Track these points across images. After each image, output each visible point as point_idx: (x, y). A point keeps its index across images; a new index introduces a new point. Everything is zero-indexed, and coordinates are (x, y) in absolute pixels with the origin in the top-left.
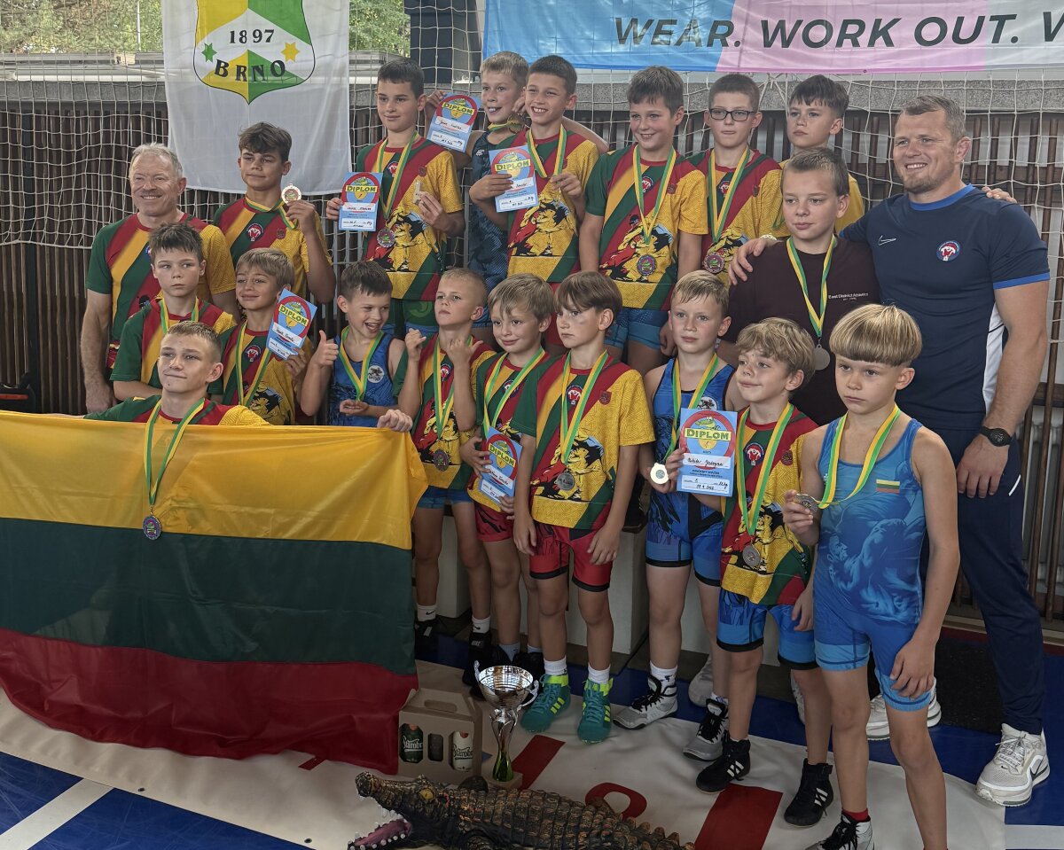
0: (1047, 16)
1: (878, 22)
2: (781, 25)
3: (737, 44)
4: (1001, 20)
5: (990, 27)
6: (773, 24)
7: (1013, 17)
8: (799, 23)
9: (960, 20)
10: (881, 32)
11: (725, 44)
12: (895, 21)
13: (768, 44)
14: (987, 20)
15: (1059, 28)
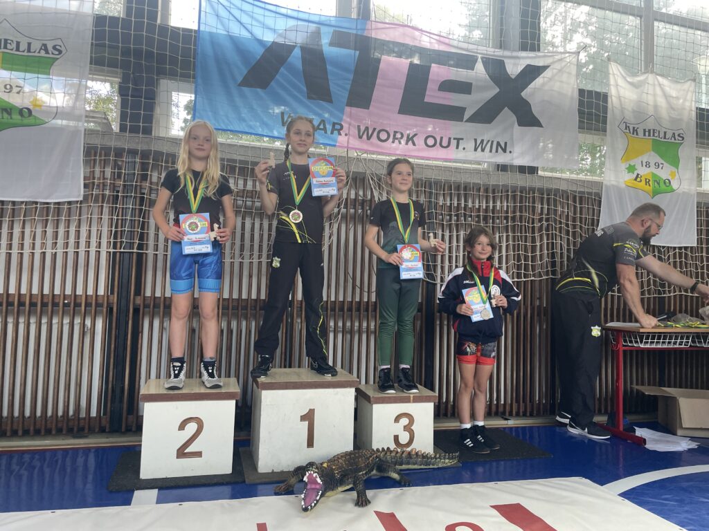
0: (476, 140)
1: (409, 134)
2: (367, 128)
3: (346, 135)
4: (458, 140)
5: (454, 143)
6: (362, 128)
7: (462, 139)
8: (374, 129)
9: (442, 138)
10: (410, 139)
11: (340, 134)
12: (415, 135)
13: (360, 137)
14: (452, 139)
15: (479, 146)
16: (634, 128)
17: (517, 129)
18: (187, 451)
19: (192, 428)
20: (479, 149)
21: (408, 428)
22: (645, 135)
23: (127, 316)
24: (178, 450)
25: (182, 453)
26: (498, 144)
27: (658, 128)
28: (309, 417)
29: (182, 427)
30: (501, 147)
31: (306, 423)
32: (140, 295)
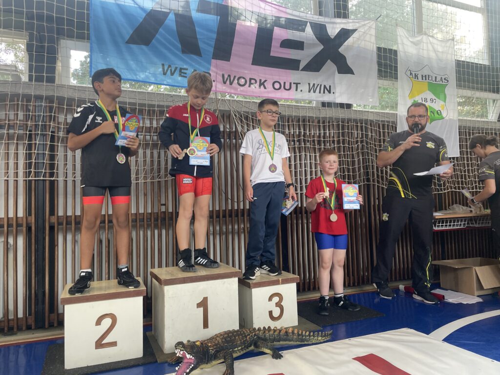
0: (309, 84)
1: (260, 80)
4: (297, 84)
5: (294, 86)
6: (226, 76)
7: (300, 83)
9: (285, 83)
10: (262, 84)
12: (266, 81)
13: (225, 83)
14: (292, 84)
15: (312, 89)
16: (415, 74)
17: (338, 76)
18: (104, 342)
19: (107, 322)
20: (312, 91)
21: (279, 305)
22: (423, 79)
23: (44, 233)
24: (96, 342)
25: (100, 344)
26: (325, 87)
27: (431, 74)
28: (203, 304)
29: (99, 322)
30: (327, 90)
31: (202, 309)
32: (54, 215)
